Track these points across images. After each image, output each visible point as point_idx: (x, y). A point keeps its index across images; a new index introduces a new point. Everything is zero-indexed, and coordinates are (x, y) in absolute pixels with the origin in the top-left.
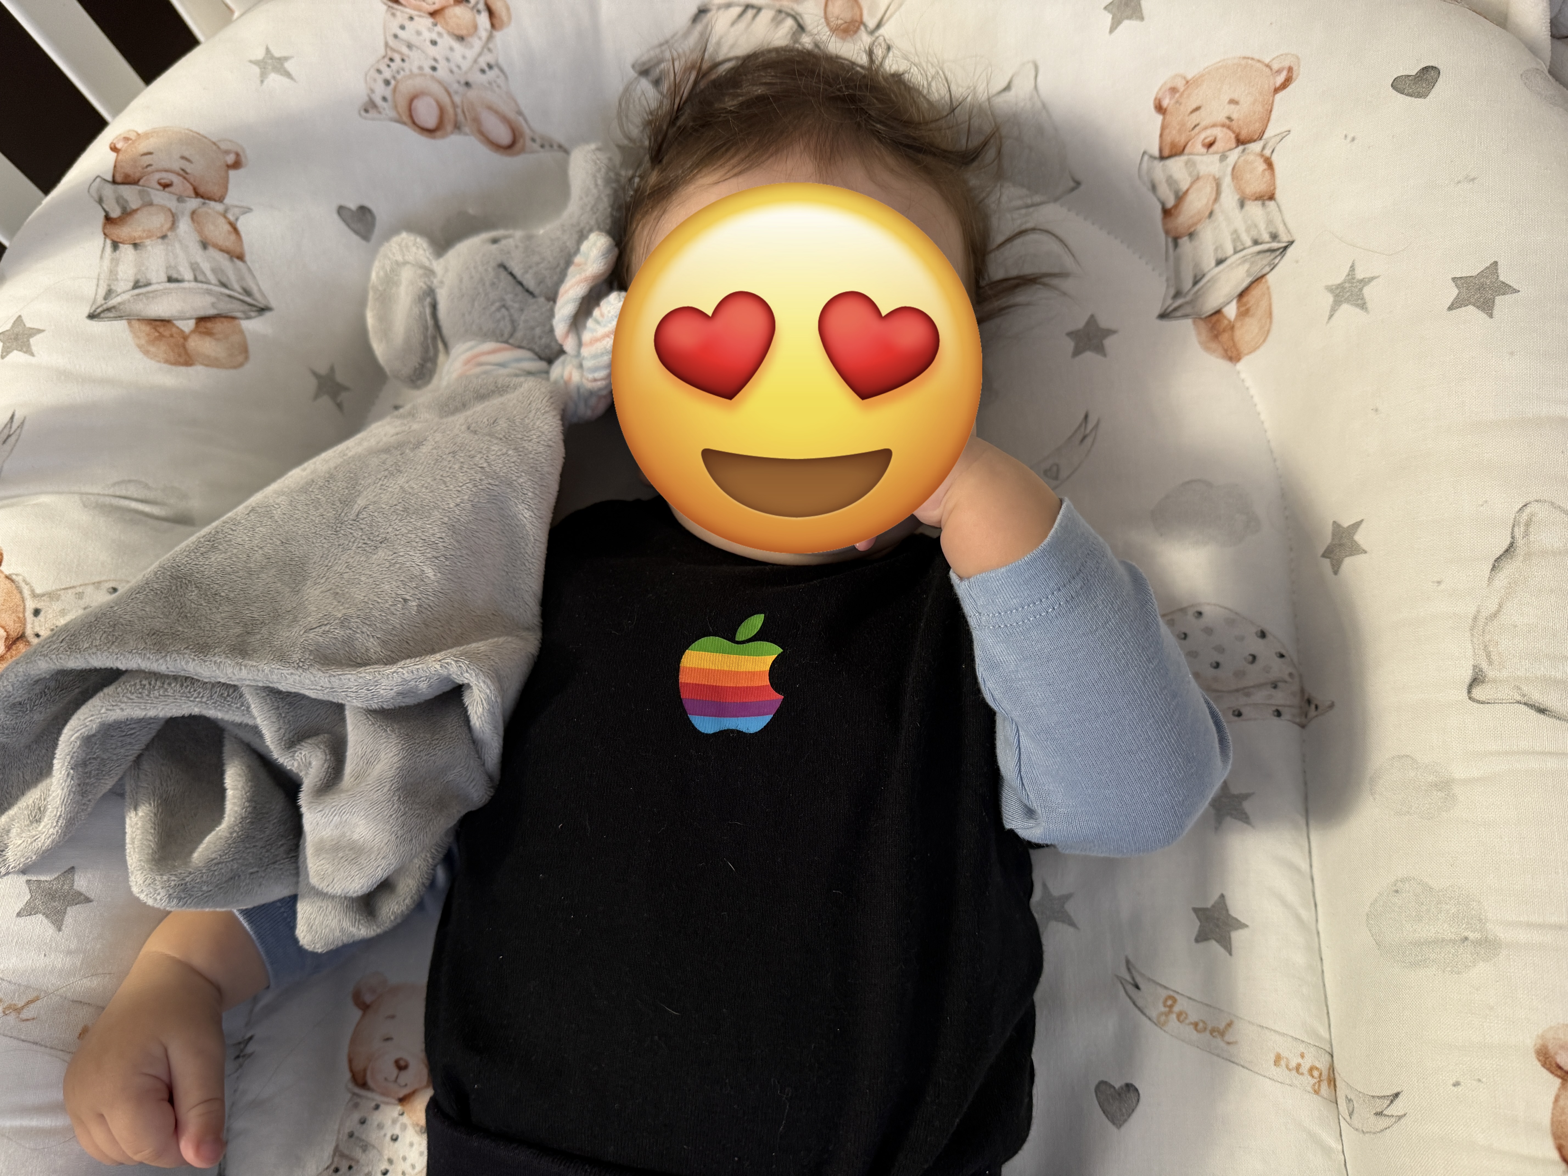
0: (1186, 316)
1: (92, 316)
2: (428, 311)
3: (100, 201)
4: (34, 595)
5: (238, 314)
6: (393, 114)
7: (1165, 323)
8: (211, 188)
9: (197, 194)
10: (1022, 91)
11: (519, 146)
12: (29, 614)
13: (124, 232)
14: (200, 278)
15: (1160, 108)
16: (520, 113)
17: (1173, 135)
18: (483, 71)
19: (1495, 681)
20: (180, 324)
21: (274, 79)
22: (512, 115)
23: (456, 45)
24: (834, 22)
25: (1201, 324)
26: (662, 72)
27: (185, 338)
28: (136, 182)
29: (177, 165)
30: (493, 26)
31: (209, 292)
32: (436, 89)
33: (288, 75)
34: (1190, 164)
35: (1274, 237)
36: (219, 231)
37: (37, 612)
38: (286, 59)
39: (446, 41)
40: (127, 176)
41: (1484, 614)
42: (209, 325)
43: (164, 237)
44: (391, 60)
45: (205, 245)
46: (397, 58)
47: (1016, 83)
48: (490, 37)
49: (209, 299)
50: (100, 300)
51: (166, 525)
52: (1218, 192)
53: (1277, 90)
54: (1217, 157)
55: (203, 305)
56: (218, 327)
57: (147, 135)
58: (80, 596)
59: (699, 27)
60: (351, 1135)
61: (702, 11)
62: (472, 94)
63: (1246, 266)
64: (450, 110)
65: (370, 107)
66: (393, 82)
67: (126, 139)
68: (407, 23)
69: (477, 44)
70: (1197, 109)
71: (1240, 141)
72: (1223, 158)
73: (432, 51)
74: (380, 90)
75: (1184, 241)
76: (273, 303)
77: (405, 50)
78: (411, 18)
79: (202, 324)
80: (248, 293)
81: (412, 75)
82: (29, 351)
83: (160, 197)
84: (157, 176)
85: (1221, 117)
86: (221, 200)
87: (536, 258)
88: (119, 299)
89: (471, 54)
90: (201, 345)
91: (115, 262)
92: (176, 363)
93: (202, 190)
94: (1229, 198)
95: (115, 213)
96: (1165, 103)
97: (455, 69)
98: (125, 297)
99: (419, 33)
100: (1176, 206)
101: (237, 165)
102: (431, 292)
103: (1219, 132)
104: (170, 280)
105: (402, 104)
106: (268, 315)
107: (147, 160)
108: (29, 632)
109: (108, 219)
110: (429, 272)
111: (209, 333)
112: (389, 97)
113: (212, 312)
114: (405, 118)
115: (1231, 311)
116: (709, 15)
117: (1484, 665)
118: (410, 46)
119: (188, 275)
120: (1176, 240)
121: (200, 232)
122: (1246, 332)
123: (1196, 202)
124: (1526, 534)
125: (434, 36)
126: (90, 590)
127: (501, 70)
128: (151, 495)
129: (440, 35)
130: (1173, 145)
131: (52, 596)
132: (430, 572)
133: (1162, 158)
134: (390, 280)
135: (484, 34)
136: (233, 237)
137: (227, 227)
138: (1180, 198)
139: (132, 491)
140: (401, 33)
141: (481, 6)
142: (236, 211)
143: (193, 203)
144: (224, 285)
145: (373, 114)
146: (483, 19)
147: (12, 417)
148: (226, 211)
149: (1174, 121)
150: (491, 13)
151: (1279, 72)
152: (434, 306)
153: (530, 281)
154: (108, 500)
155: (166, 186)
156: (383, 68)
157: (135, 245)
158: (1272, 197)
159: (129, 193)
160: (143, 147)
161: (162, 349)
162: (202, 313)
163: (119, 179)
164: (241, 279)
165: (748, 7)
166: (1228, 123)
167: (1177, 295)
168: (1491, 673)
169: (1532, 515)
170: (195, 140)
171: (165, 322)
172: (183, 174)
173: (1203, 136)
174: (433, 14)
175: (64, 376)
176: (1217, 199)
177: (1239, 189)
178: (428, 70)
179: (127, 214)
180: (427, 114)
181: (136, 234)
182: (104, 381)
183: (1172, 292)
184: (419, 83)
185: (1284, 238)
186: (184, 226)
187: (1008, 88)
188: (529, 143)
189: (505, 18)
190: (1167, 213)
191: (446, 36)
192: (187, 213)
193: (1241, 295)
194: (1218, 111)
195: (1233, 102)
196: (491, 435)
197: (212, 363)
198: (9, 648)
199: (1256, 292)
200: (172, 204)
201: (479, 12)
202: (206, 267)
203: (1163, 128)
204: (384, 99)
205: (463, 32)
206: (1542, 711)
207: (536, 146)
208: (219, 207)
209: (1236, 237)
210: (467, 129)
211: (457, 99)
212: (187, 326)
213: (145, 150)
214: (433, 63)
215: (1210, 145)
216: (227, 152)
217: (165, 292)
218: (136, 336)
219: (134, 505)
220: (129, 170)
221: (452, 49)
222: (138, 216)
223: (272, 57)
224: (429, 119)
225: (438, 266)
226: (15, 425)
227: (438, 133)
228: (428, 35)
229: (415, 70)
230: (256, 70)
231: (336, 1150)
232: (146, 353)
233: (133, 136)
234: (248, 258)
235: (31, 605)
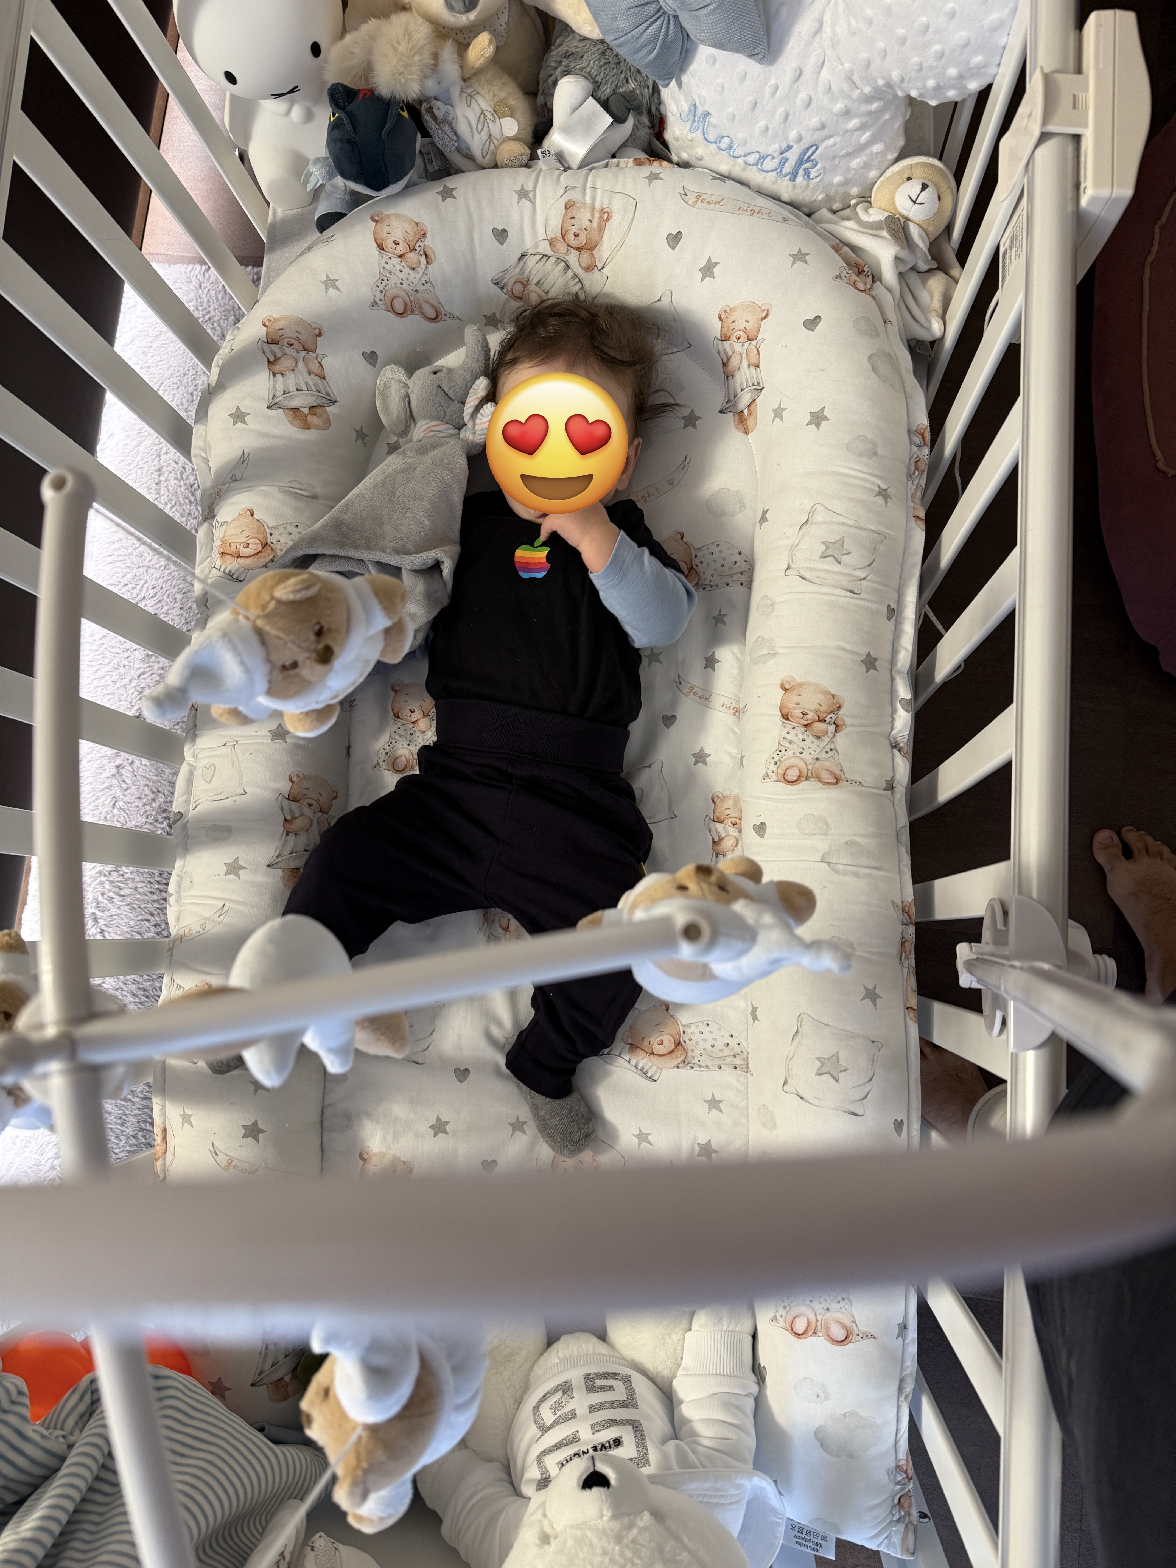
0: (731, 412)
1: (269, 407)
2: (407, 404)
3: (264, 352)
4: (269, 528)
5: (326, 405)
6: (384, 307)
7: (721, 415)
8: (311, 347)
9: (305, 349)
10: (666, 301)
11: (439, 318)
12: (268, 535)
13: (277, 368)
14: (309, 389)
15: (720, 318)
16: (440, 303)
17: (725, 331)
18: (424, 285)
19: (793, 568)
20: (302, 409)
21: (332, 291)
22: (436, 304)
23: (411, 272)
24: (583, 265)
25: (736, 415)
26: (505, 284)
27: (306, 417)
28: (278, 343)
29: (295, 335)
30: (427, 262)
31: (313, 395)
32: (403, 294)
33: (338, 289)
34: (731, 345)
35: (758, 384)
36: (314, 366)
37: (271, 534)
38: (337, 280)
39: (407, 270)
40: (273, 340)
41: (795, 545)
42: (314, 410)
43: (293, 370)
44: (383, 280)
45: (310, 373)
46: (385, 279)
47: (662, 299)
48: (426, 268)
49: (314, 398)
50: (271, 400)
51: (310, 499)
52: (741, 360)
53: (763, 319)
54: (741, 344)
55: (311, 400)
56: (318, 410)
57: (279, 319)
58: (285, 528)
59: (521, 263)
60: (395, 732)
61: (523, 256)
62: (419, 295)
63: (750, 394)
64: (409, 303)
65: (374, 304)
66: (384, 292)
67: (270, 321)
68: (388, 261)
69: (421, 271)
70: (734, 321)
71: (749, 340)
72: (743, 345)
73: (400, 275)
74: (379, 296)
75: (730, 378)
76: (338, 400)
77: (388, 275)
78: (390, 258)
79: (311, 410)
80: (328, 394)
81: (392, 288)
82: (245, 423)
83: (289, 351)
84: (287, 340)
85: (742, 328)
86: (314, 352)
87: (453, 384)
88: (278, 399)
89: (418, 276)
90: (312, 419)
91: (275, 382)
92: (304, 428)
93: (306, 347)
94: (745, 364)
95: (272, 359)
96: (722, 317)
97: (411, 284)
98: (281, 398)
99: (394, 266)
100: (727, 362)
101: (320, 335)
102: (408, 396)
103: (741, 333)
104: (298, 390)
105: (389, 302)
106: (336, 404)
107: (281, 332)
108: (269, 542)
109: (269, 361)
110: (407, 386)
111: (315, 414)
112: (383, 299)
113: (315, 404)
114: (390, 309)
115: (746, 412)
116: (527, 257)
117: (791, 563)
118: (390, 273)
119: (304, 388)
120: (727, 377)
121: (307, 367)
122: (750, 422)
123: (734, 362)
124: (812, 516)
125: (401, 268)
126: (288, 525)
127: (431, 284)
128: (302, 487)
129: (404, 267)
130: (726, 336)
131: (276, 528)
132: (426, 522)
133: (722, 341)
134: (387, 386)
135: (424, 267)
136: (320, 369)
137: (318, 364)
138: (728, 359)
139: (295, 485)
140: (386, 266)
141: (422, 253)
142: (321, 357)
143: (303, 353)
144: (319, 392)
145: (375, 307)
146: (423, 259)
147: (244, 452)
148: (317, 356)
149: (726, 325)
150: (426, 256)
151: (764, 311)
152: (409, 402)
153: (451, 395)
154: (287, 489)
155: (291, 345)
156: (380, 285)
157: (282, 374)
158: (758, 367)
159: (274, 347)
160: (278, 325)
161: (297, 422)
162: (311, 405)
163: (270, 341)
164: (325, 388)
165: (544, 255)
166: (745, 330)
167: (729, 401)
168: (793, 566)
169: (816, 509)
170: (301, 322)
171: (297, 409)
172: (298, 339)
173: (736, 334)
174: (400, 256)
175: (261, 434)
176: (741, 363)
177: (748, 360)
178: (399, 285)
179: (277, 359)
180: (399, 306)
181: (282, 369)
182: (277, 437)
183: (726, 400)
184: (395, 291)
185: (761, 385)
186: (301, 364)
187: (660, 300)
188: (443, 316)
189: (433, 259)
190: (724, 364)
191: (406, 268)
192: (302, 358)
193: (749, 406)
194: (740, 324)
195: (747, 321)
196: (441, 465)
197: (317, 428)
198: (263, 548)
199: (753, 406)
200: (295, 354)
201: (421, 255)
202: (311, 383)
203: (722, 327)
204: (381, 300)
205: (414, 266)
206: (803, 578)
207: (446, 318)
208: (314, 355)
209: (747, 382)
210: (416, 313)
211: (412, 298)
212: (306, 411)
213: (280, 328)
214: (401, 281)
215: (739, 338)
216: (315, 329)
217: (296, 396)
218: (287, 416)
219: (299, 492)
220: (274, 338)
221: (409, 274)
222: (281, 360)
223: (330, 280)
224: (399, 308)
225: (410, 383)
226: (246, 456)
227: (404, 315)
228: (398, 267)
229: (393, 285)
230: (323, 286)
231: (390, 736)
232: (292, 424)
233: (272, 319)
234: (327, 378)
235: (268, 531)
